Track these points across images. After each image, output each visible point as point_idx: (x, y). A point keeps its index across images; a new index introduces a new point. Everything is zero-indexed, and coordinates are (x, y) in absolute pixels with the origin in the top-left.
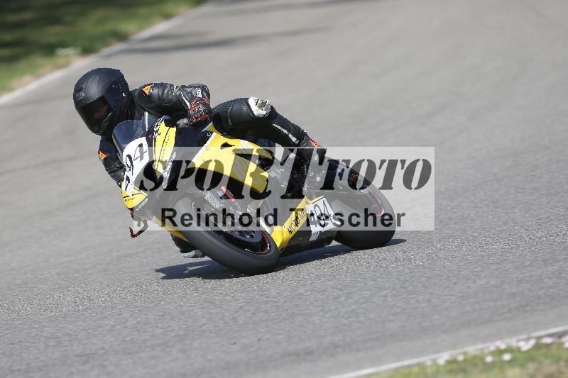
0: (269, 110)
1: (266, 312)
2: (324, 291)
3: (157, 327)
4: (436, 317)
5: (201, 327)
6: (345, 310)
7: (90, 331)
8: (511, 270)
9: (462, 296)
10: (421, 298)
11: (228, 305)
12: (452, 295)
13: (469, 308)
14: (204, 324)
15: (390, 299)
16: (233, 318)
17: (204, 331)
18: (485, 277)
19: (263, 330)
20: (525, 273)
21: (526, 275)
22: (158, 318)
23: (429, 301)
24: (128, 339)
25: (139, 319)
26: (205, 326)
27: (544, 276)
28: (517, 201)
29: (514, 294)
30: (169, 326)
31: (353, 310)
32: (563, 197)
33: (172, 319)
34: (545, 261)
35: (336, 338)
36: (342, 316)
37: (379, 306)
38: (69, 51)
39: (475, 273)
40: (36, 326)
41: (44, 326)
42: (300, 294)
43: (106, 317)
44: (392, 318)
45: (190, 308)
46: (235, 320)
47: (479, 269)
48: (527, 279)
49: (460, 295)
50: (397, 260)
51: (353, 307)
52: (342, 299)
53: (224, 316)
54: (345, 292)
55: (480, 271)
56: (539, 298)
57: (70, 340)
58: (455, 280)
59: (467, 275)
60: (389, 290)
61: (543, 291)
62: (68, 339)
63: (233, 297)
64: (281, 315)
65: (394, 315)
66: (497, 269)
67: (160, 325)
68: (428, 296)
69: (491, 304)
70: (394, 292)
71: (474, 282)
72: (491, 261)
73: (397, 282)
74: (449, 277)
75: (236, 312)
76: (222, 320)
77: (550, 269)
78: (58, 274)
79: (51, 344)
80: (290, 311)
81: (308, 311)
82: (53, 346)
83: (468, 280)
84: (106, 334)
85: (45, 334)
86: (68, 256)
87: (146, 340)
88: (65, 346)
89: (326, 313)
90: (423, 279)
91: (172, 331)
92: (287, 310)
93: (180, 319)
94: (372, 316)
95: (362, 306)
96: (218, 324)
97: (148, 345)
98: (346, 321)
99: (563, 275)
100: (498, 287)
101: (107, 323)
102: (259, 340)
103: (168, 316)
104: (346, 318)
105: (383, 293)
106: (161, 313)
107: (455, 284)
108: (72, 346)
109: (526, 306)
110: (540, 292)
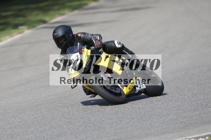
0: (122, 45)
1: (90, 127)
2: (112, 119)
3: (49, 131)
4: (152, 130)
5: (65, 132)
6: (119, 126)
7: (24, 132)
8: (182, 113)
9: (163, 123)
10: (147, 123)
11: (76, 124)
12: (159, 122)
13: (165, 127)
14: (66, 131)
15: (136, 123)
16: (77, 129)
17: (66, 133)
18: (172, 115)
19: (88, 134)
20: (187, 114)
21: (187, 115)
22: (50, 128)
23: (150, 124)
24: (38, 136)
25: (43, 128)
26: (67, 131)
27: (194, 115)
28: (186, 87)
29: (182, 122)
30: (54, 131)
31: (122, 127)
32: (202, 86)
33: (55, 129)
34: (194, 110)
35: (115, 137)
36: (118, 129)
37: (132, 125)
38: (23, 27)
39: (169, 114)
40: (4, 130)
41: (7, 130)
42: (103, 120)
43: (30, 128)
44: (136, 130)
45: (62, 125)
46: (78, 129)
47: (170, 112)
48: (187, 116)
49: (162, 122)
50: (140, 108)
51: (122, 126)
52: (118, 122)
53: (74, 128)
54: (120, 120)
55: (170, 113)
56: (191, 124)
57: (16, 136)
58: (160, 116)
59: (165, 114)
60: (136, 120)
61: (193, 121)
62: (16, 135)
63: (78, 121)
64: (95, 128)
65: (137, 129)
66: (176, 113)
67: (50, 131)
68: (150, 122)
69: (173, 126)
70: (138, 120)
71: (168, 117)
72: (174, 109)
73: (139, 116)
74: (158, 115)
75: (79, 126)
76: (74, 129)
77: (196, 113)
78: (14, 111)
79: (9, 137)
80: (99, 126)
81: (105, 127)
82: (10, 138)
83: (165, 116)
84: (30, 134)
85: (7, 133)
86: (18, 104)
87: (45, 136)
88: (15, 138)
89: (112, 128)
90: (149, 116)
91: (55, 133)
92: (98, 126)
93: (58, 129)
94: (129, 129)
95: (126, 125)
96: (72, 131)
97: (45, 138)
98: (119, 131)
99: (200, 115)
100: (176, 119)
101: (31, 129)
102: (87, 137)
103: (54, 128)
104: (119, 130)
105: (134, 120)
106: (51, 126)
107: (160, 118)
108: (17, 138)
109: (186, 127)
110: (191, 122)
